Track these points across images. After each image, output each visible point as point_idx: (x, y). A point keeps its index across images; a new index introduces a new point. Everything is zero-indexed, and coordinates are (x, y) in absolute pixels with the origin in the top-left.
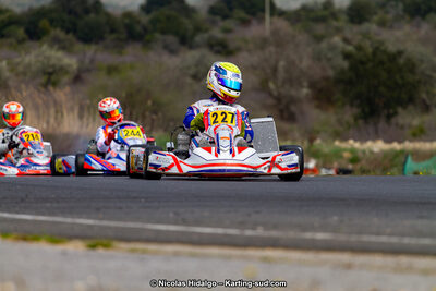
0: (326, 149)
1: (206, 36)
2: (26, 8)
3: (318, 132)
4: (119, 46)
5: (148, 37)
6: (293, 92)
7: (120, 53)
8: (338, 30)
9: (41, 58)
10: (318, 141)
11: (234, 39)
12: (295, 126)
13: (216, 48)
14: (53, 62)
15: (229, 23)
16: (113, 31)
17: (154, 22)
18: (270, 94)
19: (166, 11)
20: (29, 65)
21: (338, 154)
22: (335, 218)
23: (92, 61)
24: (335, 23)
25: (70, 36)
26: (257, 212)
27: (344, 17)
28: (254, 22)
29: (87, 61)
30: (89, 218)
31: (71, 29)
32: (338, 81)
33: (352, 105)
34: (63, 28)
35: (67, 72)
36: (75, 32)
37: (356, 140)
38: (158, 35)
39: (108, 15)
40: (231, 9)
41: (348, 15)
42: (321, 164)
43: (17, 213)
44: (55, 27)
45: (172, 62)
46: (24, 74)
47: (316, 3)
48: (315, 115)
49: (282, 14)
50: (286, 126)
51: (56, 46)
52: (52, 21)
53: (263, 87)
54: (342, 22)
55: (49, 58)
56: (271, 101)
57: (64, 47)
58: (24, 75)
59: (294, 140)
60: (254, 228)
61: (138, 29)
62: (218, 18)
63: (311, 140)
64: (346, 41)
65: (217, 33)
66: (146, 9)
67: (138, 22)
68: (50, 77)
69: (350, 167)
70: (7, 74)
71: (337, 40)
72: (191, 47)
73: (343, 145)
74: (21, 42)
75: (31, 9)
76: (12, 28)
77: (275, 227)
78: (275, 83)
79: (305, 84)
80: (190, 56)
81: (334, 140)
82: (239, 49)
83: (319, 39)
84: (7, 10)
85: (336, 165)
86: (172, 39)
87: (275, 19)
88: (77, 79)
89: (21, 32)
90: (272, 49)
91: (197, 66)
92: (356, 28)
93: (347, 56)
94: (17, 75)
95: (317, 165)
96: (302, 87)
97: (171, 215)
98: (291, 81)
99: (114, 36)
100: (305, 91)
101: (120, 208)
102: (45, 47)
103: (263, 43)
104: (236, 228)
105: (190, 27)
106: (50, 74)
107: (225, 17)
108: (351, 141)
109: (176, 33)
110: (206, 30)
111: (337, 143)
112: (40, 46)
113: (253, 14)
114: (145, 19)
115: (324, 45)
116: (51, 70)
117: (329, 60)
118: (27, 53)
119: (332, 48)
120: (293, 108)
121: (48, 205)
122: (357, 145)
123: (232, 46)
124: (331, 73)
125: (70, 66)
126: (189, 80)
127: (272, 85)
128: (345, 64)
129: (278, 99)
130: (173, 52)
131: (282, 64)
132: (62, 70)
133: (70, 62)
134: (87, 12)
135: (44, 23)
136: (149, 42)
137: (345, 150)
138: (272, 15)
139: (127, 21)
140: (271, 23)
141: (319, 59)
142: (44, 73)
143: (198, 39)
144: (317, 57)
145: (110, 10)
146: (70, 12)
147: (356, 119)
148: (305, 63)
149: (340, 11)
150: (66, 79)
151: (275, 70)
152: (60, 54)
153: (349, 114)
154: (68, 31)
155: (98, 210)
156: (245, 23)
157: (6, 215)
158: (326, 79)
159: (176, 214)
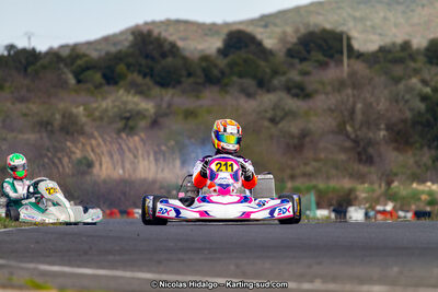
0: (403, 191)
1: (283, 79)
2: (103, 53)
3: (396, 175)
4: (196, 91)
5: (226, 80)
6: (371, 135)
7: (198, 97)
8: (416, 72)
9: (117, 103)
10: (396, 184)
11: (311, 83)
12: (373, 169)
13: (294, 91)
14: (130, 106)
15: (306, 66)
16: (189, 75)
17: (231, 65)
18: (348, 137)
19: (243, 54)
20: (106, 110)
21: (415, 196)
22: (396, 269)
23: (169, 106)
24: (412, 65)
25: (148, 80)
26: (319, 263)
27: (422, 59)
28: (332, 64)
29: (164, 105)
30: (149, 272)
31: (148, 73)
32: (415, 123)
33: (429, 147)
34: (139, 72)
35: (144, 117)
36: (152, 76)
37: (433, 183)
38: (235, 79)
39: (185, 59)
40: (309, 52)
41: (426, 56)
42: (398, 206)
43: (79, 266)
44: (133, 72)
45: (249, 105)
46: (101, 118)
47: (394, 44)
48: (393, 158)
49: (360, 56)
50: (364, 169)
51: (132, 91)
52: (129, 66)
53: (341, 130)
54: (420, 63)
55: (125, 103)
56: (348, 144)
57: (142, 92)
58: (100, 120)
59: (372, 183)
60: (311, 281)
61: (216, 72)
62: (296, 61)
63: (389, 184)
64: (425, 82)
65: (295, 76)
66: (223, 52)
67: (216, 66)
68: (127, 123)
69: (428, 209)
70: (84, 119)
71: (414, 81)
72: (268, 91)
73: (421, 187)
74: (98, 87)
75: (108, 54)
76: (90, 72)
77: (334, 279)
78: (353, 127)
79: (383, 126)
80: (268, 99)
81: (412, 182)
82: (316, 92)
83: (397, 80)
84: (85, 55)
85: (413, 207)
86: (249, 83)
87: (353, 61)
88: (155, 123)
89: (98, 77)
90: (350, 91)
91: (274, 109)
92: (434, 69)
93: (424, 98)
94: (94, 120)
95: (394, 208)
96: (380, 130)
97: (232, 267)
98: (369, 123)
99: (191, 80)
100: (382, 133)
101: (183, 260)
102: (121, 92)
103: (340, 85)
104: (295, 281)
105: (268, 70)
106: (128, 119)
107: (303, 60)
108: (429, 184)
109: (254, 77)
110: (284, 73)
111: (415, 185)
112: (118, 91)
113: (331, 57)
114: (222, 62)
115: (401, 86)
116: (128, 115)
117: (407, 101)
118: (104, 98)
119: (410, 90)
120: (371, 150)
121: (111, 257)
122: (434, 187)
123: (310, 88)
124: (408, 115)
125: (147, 110)
126: (267, 123)
127: (349, 128)
128: (422, 106)
129: (356, 142)
130: (249, 95)
131: (359, 106)
132: (140, 114)
133: (147, 106)
134: (164, 55)
135: (121, 68)
136: (226, 85)
137: (423, 192)
138: (349, 57)
139: (204, 64)
140: (348, 65)
141: (397, 101)
142: (122, 118)
143: (276, 82)
144: (395, 100)
145: (187, 54)
146: (147, 56)
147: (434, 162)
148: (382, 106)
149: (418, 51)
150: (143, 124)
151: (352, 112)
152: (137, 99)
153: (427, 156)
154: (145, 76)
155: (159, 262)
156: (323, 65)
157: (67, 269)
158: (404, 121)
159: (237, 266)
